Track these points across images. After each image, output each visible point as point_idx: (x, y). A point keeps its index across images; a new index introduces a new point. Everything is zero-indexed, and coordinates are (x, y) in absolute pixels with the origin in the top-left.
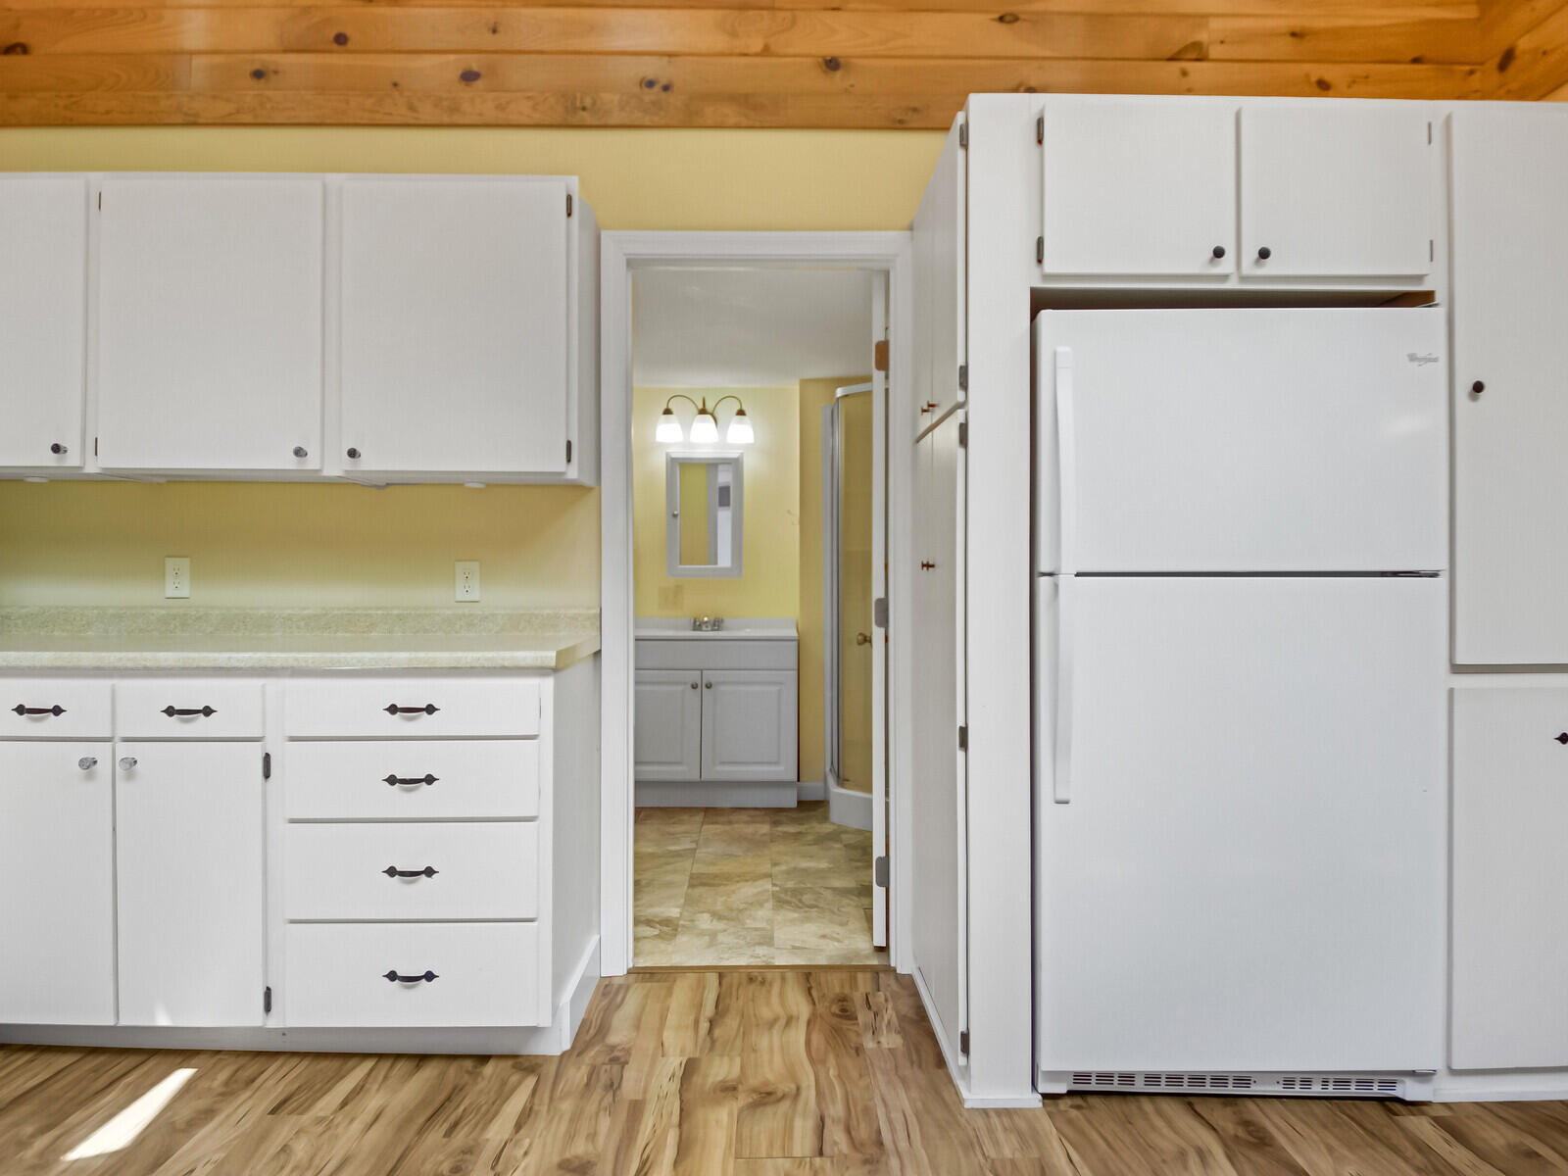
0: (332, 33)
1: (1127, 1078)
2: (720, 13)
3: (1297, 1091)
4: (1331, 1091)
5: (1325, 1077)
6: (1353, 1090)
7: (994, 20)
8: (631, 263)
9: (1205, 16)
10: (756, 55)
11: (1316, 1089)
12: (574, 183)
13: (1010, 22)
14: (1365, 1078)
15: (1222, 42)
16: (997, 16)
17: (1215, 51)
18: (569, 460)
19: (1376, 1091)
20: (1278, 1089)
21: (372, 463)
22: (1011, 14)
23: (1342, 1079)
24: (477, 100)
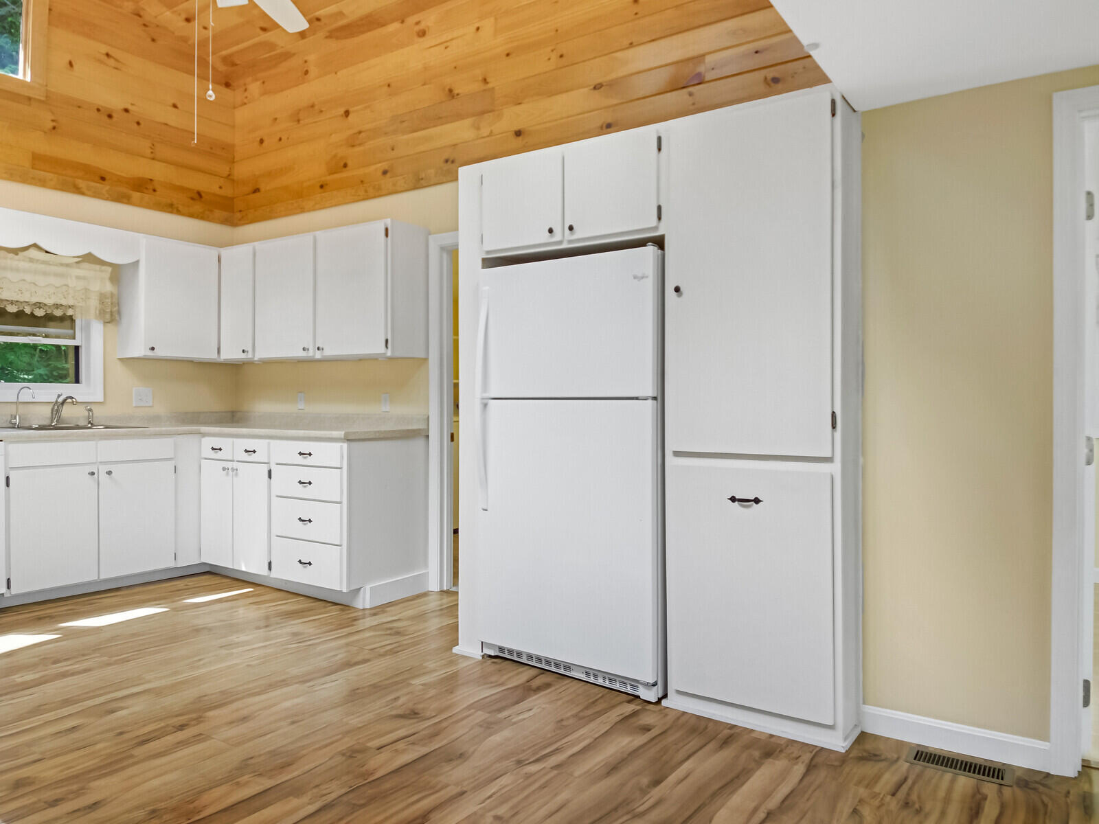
0: (342, 164)
1: (520, 654)
2: (474, 118)
3: (592, 679)
4: (607, 684)
5: (605, 675)
6: (618, 686)
7: (591, 90)
8: (443, 249)
9: (703, 55)
10: (488, 136)
11: (600, 681)
12: (388, 222)
13: (599, 89)
14: (624, 680)
15: (713, 69)
16: (592, 87)
17: (708, 77)
18: (387, 347)
19: (628, 689)
20: (582, 676)
21: (329, 352)
22: (599, 84)
23: (612, 678)
24: (387, 182)
